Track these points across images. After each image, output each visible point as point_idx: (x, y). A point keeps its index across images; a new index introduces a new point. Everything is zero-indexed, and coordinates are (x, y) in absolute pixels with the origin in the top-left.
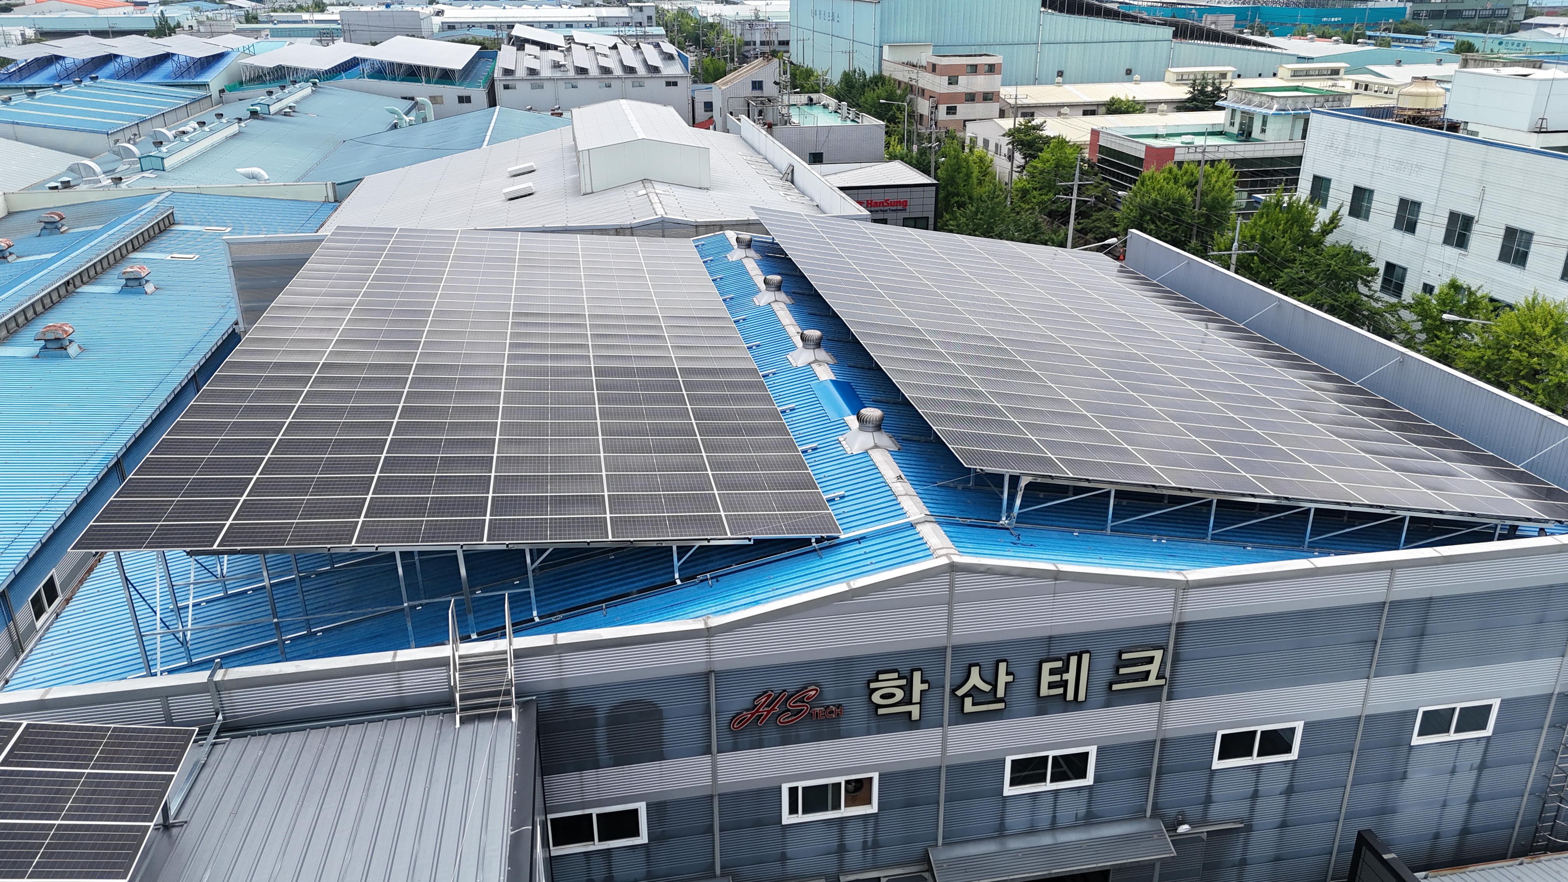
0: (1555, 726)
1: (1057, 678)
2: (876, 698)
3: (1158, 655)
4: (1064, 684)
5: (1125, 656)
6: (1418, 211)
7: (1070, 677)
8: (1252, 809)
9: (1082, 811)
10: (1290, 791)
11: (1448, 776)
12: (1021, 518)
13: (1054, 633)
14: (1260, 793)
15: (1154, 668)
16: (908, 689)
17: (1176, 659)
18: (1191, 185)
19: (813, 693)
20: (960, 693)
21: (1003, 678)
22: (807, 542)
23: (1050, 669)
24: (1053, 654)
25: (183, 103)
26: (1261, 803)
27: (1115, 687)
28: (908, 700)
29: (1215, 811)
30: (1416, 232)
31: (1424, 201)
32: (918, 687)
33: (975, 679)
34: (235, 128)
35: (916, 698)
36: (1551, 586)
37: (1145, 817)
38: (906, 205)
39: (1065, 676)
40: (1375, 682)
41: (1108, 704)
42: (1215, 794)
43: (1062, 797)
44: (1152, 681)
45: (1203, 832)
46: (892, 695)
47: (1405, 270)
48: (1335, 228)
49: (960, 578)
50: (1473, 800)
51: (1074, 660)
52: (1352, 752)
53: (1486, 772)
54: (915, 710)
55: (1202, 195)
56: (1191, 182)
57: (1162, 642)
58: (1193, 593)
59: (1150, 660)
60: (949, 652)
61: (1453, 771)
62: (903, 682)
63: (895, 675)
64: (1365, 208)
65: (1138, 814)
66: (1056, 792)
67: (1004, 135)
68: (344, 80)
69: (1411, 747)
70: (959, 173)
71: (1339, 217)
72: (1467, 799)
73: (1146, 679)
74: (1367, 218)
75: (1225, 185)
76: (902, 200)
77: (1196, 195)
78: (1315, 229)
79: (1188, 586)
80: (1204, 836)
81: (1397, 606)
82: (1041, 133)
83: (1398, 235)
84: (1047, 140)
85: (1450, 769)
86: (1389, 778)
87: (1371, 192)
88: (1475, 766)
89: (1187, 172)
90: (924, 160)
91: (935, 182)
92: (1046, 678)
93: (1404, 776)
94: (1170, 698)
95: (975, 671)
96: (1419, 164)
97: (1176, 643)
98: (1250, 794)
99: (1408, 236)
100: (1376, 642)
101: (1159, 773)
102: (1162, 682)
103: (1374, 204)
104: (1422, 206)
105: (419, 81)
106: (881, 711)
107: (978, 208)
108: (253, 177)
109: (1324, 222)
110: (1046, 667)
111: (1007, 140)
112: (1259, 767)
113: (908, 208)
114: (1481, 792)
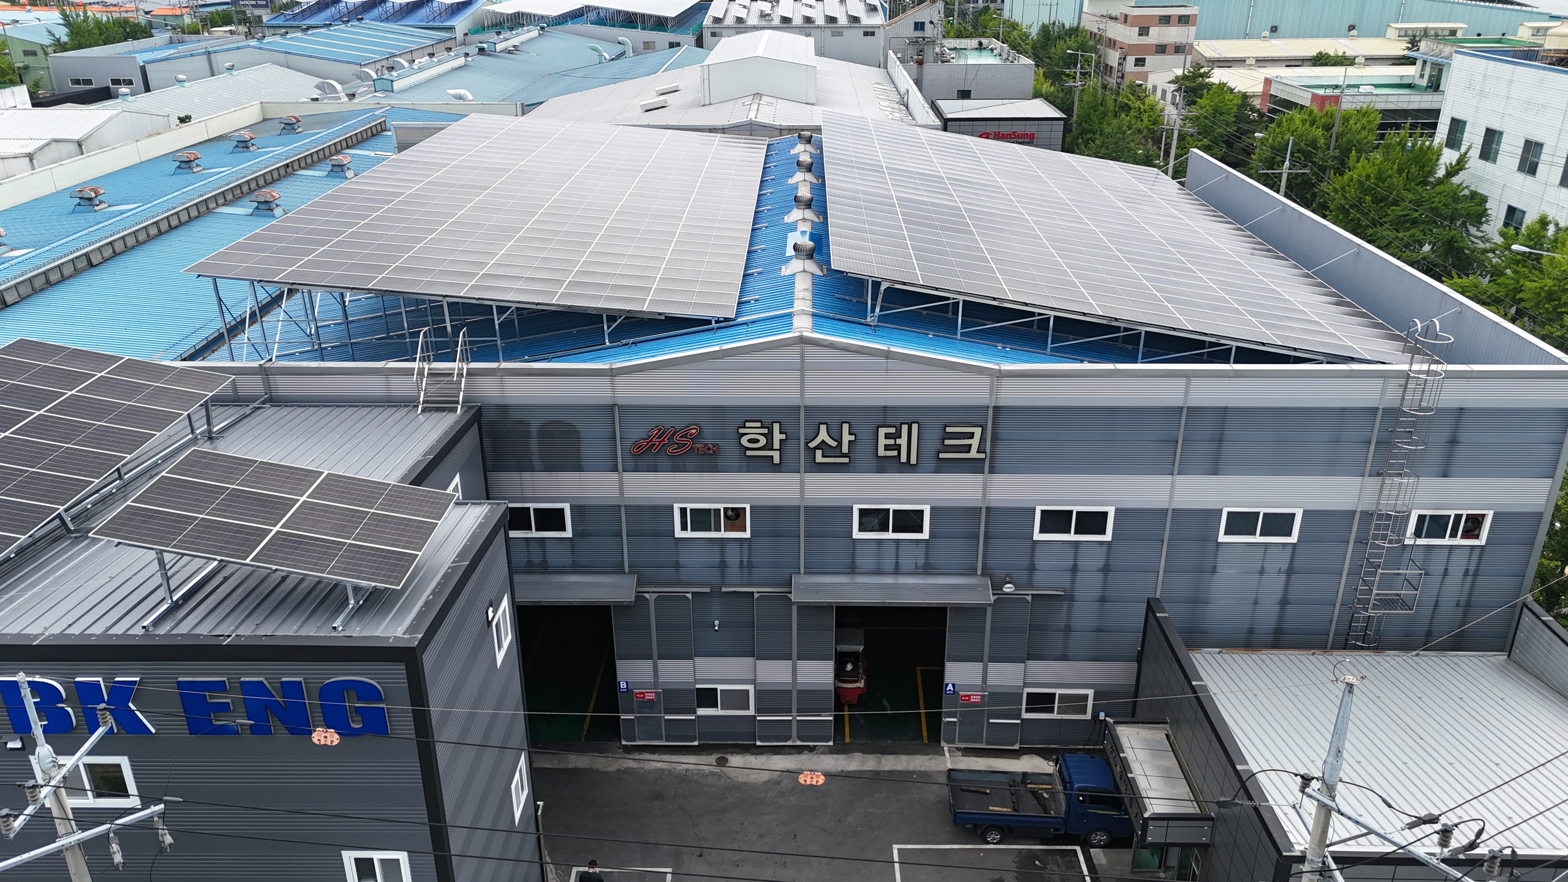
0: (1361, 542)
1: (891, 442)
2: (744, 441)
3: (978, 431)
4: (898, 448)
5: (949, 430)
6: (1540, 153)
7: (903, 441)
8: (1073, 580)
9: (921, 562)
10: (1106, 569)
11: (1257, 576)
13: (888, 404)
14: (1079, 568)
15: (975, 442)
16: (769, 436)
17: (995, 438)
18: (1328, 128)
19: (694, 431)
20: (812, 445)
21: (847, 438)
22: (708, 322)
23: (886, 434)
24: (888, 422)
25: (429, 42)
26: (1080, 575)
27: (942, 456)
28: (769, 446)
29: (1038, 577)
30: (1537, 173)
31: (1547, 142)
32: (777, 437)
33: (823, 435)
34: (461, 61)
35: (776, 445)
36: (1344, 409)
37: (977, 574)
38: (1033, 138)
39: (898, 441)
40: (1180, 479)
41: (937, 471)
42: (1038, 563)
43: (902, 545)
44: (973, 454)
45: (1028, 595)
46: (757, 441)
47: (1524, 213)
48: (1461, 170)
49: (807, 348)
50: (1284, 602)
51: (905, 428)
52: (1162, 541)
53: (1294, 577)
54: (776, 455)
55: (1337, 137)
56: (1329, 124)
57: (981, 421)
58: (1006, 382)
59: (971, 436)
60: (802, 410)
61: (1262, 572)
62: (765, 431)
63: (759, 424)
64: (1493, 151)
65: (970, 571)
66: (898, 541)
67: (1169, 82)
68: (570, 26)
69: (1219, 544)
70: (1095, 111)
71: (1466, 159)
72: (1277, 601)
73: (969, 452)
74: (1494, 161)
75: (1364, 128)
76: (1029, 133)
77: (1331, 137)
78: (1441, 173)
79: (1001, 375)
80: (1029, 598)
81: (1195, 412)
82: (1207, 80)
83: (1521, 177)
84: (1209, 86)
85: (1259, 569)
86: (1200, 571)
87: (1501, 133)
88: (1282, 570)
89: (1327, 114)
90: (1068, 100)
91: (1064, 116)
92: (882, 442)
93: (1214, 570)
94: (991, 471)
95: (823, 428)
96: (1545, 104)
97: (994, 423)
98: (1070, 567)
99: (1529, 178)
100: (1177, 442)
101: (986, 538)
102: (982, 456)
103: (1503, 147)
104: (1544, 148)
105: (636, 28)
106: (749, 453)
107: (1103, 142)
108: (460, 98)
109: (1451, 164)
110: (882, 431)
111: (1173, 87)
112: (1077, 543)
113: (1035, 140)
114: (1291, 596)
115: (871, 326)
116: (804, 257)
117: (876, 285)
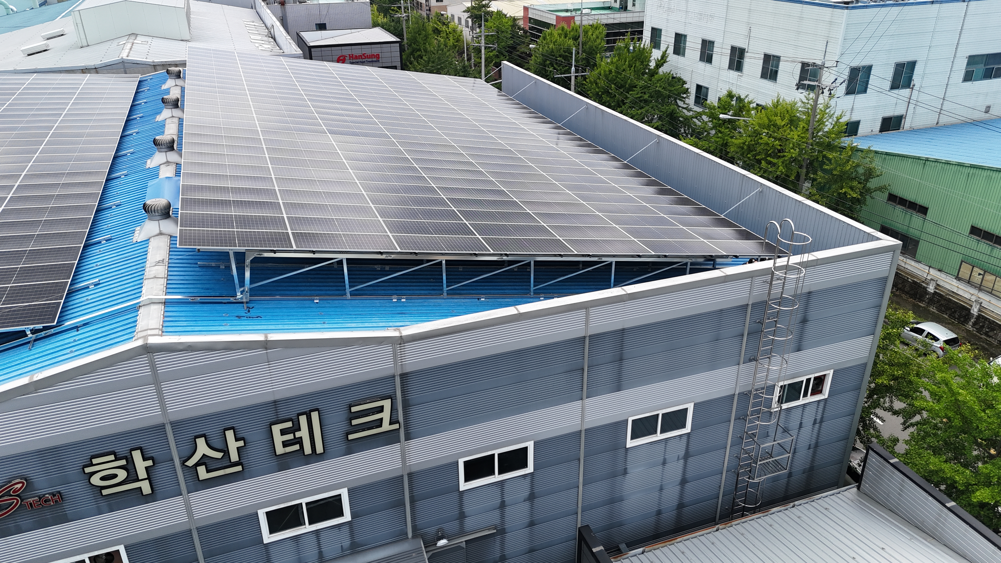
0: (738, 418)
1: (290, 437)
2: (96, 480)
3: (387, 404)
4: (299, 441)
5: (354, 409)
6: (713, 48)
7: (304, 433)
8: (502, 516)
9: (347, 543)
10: (532, 497)
11: (661, 467)
12: (253, 292)
13: (278, 397)
14: (506, 503)
15: (386, 415)
16: (130, 468)
17: (406, 405)
18: (576, 38)
19: (19, 486)
20: (190, 463)
21: (233, 445)
23: (281, 430)
24: (282, 416)
26: (508, 511)
27: (351, 437)
28: (132, 477)
29: (469, 523)
30: (713, 62)
31: (716, 40)
32: (141, 465)
33: (202, 448)
35: (142, 474)
36: (721, 310)
37: (408, 538)
38: (379, 58)
39: (298, 434)
40: (589, 402)
41: (349, 452)
42: (467, 509)
43: (323, 535)
44: (386, 426)
45: (462, 542)
46: (115, 476)
47: (707, 89)
48: (665, 63)
49: (159, 358)
50: (684, 482)
51: (303, 420)
52: (579, 460)
53: (690, 460)
54: (144, 486)
55: (583, 45)
56: (576, 36)
57: (389, 392)
58: (410, 347)
59: (381, 409)
60: (168, 428)
61: (664, 463)
62: (123, 462)
63: (112, 457)
64: (682, 48)
65: (401, 537)
66: (317, 532)
67: (464, 12)
69: (627, 449)
70: (419, 35)
71: (667, 55)
72: (678, 483)
73: (380, 426)
74: (684, 55)
75: (598, 38)
76: (375, 54)
77: (579, 45)
78: (652, 65)
79: (402, 341)
80: (464, 545)
81: (595, 338)
82: (488, 9)
83: (702, 65)
84: (491, 14)
85: (662, 461)
86: (613, 475)
87: (685, 36)
88: (680, 457)
89: (573, 29)
90: (398, 27)
91: (399, 40)
92: (278, 439)
93: (625, 472)
94: (408, 438)
95: (201, 442)
96: (712, 15)
97: (403, 392)
98: (498, 505)
99: (708, 65)
100: (583, 369)
101: (413, 501)
102: (396, 426)
103: (688, 44)
104: (715, 44)
106: (105, 492)
107: (429, 58)
109: (658, 59)
110: (276, 429)
111: (467, 15)
112: (502, 483)
113: (380, 59)
114: (689, 475)
115: (242, 303)
116: (158, 218)
117: (240, 257)
